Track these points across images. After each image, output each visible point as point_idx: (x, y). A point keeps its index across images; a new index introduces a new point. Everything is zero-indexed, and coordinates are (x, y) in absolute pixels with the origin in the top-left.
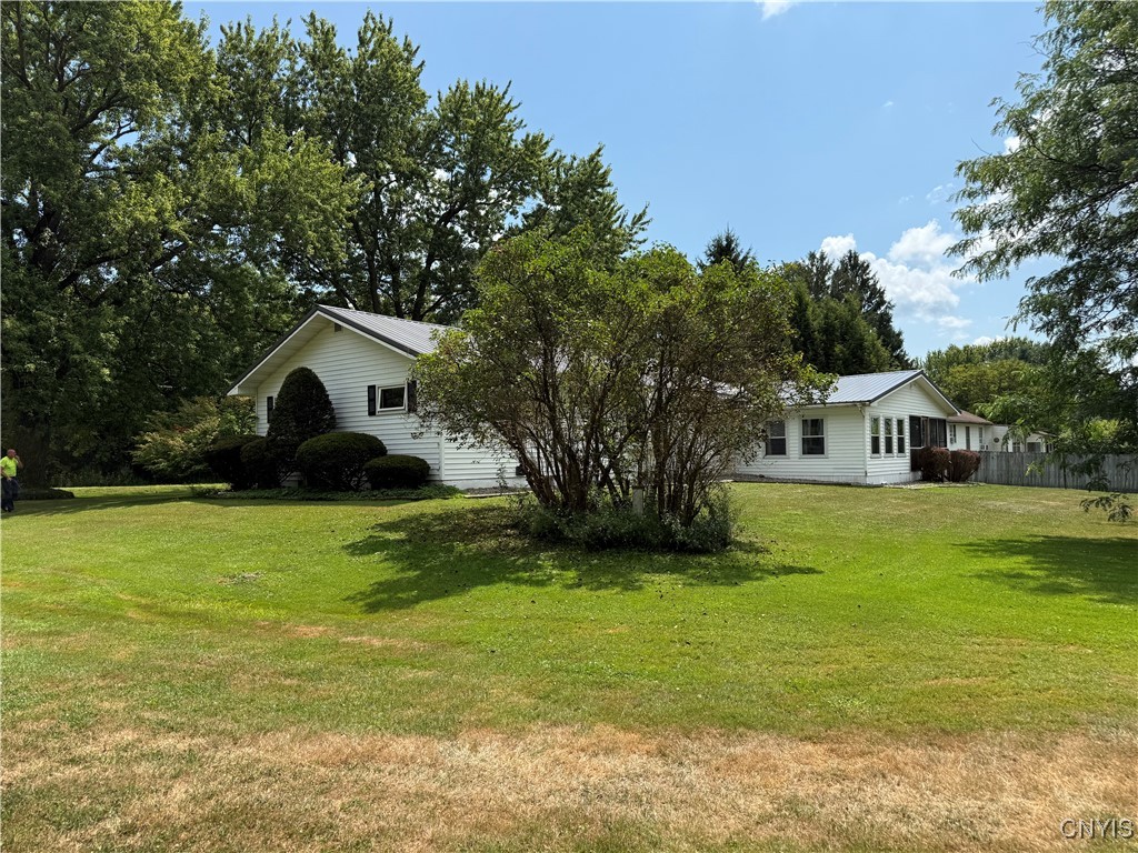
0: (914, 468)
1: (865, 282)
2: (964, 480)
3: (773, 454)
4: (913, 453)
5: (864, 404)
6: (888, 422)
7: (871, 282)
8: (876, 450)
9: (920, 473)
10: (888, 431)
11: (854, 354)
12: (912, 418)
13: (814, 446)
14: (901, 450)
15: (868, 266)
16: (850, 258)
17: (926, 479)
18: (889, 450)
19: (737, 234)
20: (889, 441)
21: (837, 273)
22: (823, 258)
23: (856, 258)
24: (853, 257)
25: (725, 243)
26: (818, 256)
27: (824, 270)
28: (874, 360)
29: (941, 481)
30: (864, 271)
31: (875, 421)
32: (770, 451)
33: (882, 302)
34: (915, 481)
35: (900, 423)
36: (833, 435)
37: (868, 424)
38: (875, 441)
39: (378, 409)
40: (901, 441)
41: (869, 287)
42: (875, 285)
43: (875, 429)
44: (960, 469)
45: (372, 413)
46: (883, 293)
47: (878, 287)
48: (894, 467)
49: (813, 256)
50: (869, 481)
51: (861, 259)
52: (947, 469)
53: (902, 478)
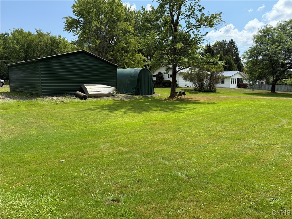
0: (237, 86)
1: (234, 46)
2: (246, 88)
4: (237, 84)
5: (230, 76)
6: (234, 79)
7: (235, 46)
8: (232, 83)
10: (234, 80)
11: (230, 66)
12: (238, 78)
13: (223, 82)
14: (235, 83)
16: (231, 41)
17: (239, 88)
18: (234, 83)
20: (234, 82)
21: (228, 44)
22: (225, 41)
23: (233, 41)
24: (232, 40)
27: (225, 44)
28: (233, 68)
29: (241, 88)
30: (234, 44)
31: (232, 79)
33: (237, 51)
34: (237, 88)
35: (236, 79)
36: (226, 81)
37: (231, 79)
38: (232, 82)
39: (169, 77)
40: (236, 82)
42: (236, 47)
43: (232, 80)
44: (245, 86)
45: (168, 77)
46: (238, 49)
48: (234, 86)
49: (223, 41)
50: (230, 88)
51: (234, 41)
52: (242, 86)
53: (235, 87)
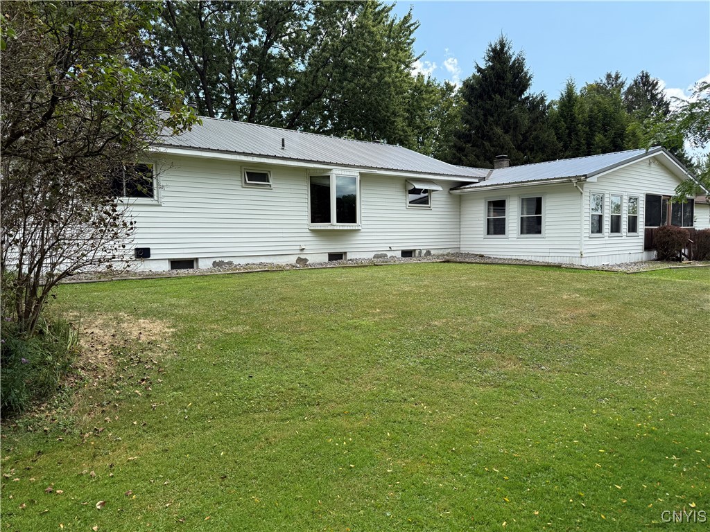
0: (648, 247)
1: (654, 97)
3: (495, 233)
4: (648, 232)
7: (659, 96)
9: (655, 253)
12: (649, 197)
13: (532, 226)
14: (633, 227)
15: (657, 83)
16: (642, 77)
17: (662, 258)
18: (616, 227)
19: (508, 39)
20: (616, 220)
21: (630, 89)
22: (617, 77)
23: (647, 77)
24: (645, 77)
25: (498, 48)
26: (613, 76)
27: (618, 87)
29: (680, 260)
30: (653, 88)
31: (599, 199)
32: (492, 230)
33: (668, 111)
34: (650, 261)
35: (633, 202)
36: (552, 213)
37: (587, 202)
38: (597, 220)
40: (633, 220)
41: (657, 99)
42: (662, 98)
46: (669, 104)
47: (665, 100)
49: (609, 76)
50: (585, 262)
51: (651, 79)
52: (688, 245)
53: (634, 258)
